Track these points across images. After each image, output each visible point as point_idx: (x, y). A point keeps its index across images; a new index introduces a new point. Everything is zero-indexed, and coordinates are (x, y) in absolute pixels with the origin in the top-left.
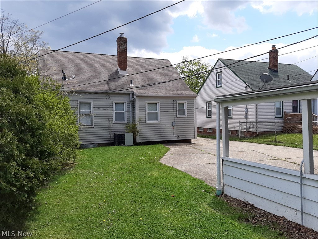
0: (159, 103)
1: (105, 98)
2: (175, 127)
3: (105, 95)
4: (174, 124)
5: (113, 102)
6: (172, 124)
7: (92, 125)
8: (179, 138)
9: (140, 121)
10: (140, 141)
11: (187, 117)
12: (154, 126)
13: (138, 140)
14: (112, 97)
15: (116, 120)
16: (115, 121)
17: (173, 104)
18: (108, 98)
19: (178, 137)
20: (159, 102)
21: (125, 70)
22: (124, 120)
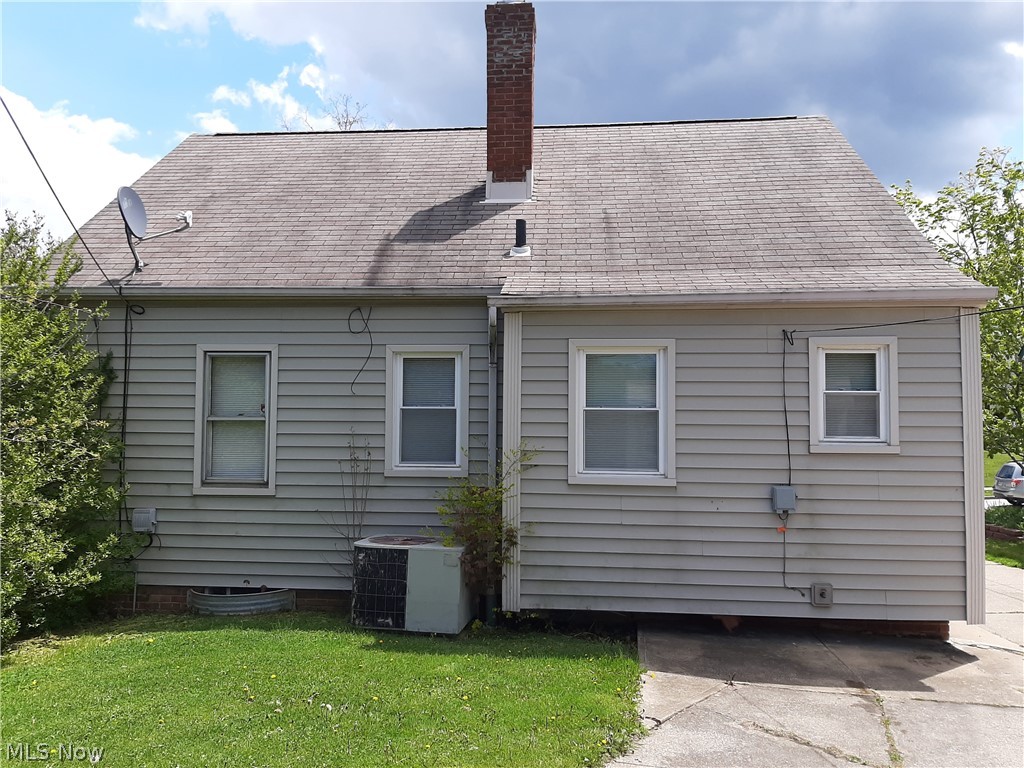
0: (665, 349)
1: (343, 326)
2: (795, 523)
3: (344, 313)
4: (781, 504)
5: (389, 355)
6: (772, 500)
7: (266, 485)
8: (827, 607)
9: (525, 468)
10: (528, 604)
11: (897, 450)
12: (627, 504)
13: (515, 596)
14: (381, 321)
15: (403, 459)
16: (394, 464)
17: (777, 361)
18: (357, 325)
19: (820, 595)
20: (671, 344)
21: (520, 176)
22: (453, 460)
